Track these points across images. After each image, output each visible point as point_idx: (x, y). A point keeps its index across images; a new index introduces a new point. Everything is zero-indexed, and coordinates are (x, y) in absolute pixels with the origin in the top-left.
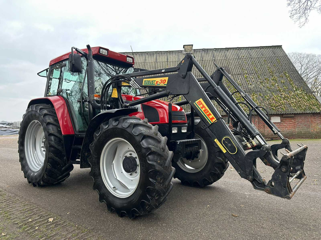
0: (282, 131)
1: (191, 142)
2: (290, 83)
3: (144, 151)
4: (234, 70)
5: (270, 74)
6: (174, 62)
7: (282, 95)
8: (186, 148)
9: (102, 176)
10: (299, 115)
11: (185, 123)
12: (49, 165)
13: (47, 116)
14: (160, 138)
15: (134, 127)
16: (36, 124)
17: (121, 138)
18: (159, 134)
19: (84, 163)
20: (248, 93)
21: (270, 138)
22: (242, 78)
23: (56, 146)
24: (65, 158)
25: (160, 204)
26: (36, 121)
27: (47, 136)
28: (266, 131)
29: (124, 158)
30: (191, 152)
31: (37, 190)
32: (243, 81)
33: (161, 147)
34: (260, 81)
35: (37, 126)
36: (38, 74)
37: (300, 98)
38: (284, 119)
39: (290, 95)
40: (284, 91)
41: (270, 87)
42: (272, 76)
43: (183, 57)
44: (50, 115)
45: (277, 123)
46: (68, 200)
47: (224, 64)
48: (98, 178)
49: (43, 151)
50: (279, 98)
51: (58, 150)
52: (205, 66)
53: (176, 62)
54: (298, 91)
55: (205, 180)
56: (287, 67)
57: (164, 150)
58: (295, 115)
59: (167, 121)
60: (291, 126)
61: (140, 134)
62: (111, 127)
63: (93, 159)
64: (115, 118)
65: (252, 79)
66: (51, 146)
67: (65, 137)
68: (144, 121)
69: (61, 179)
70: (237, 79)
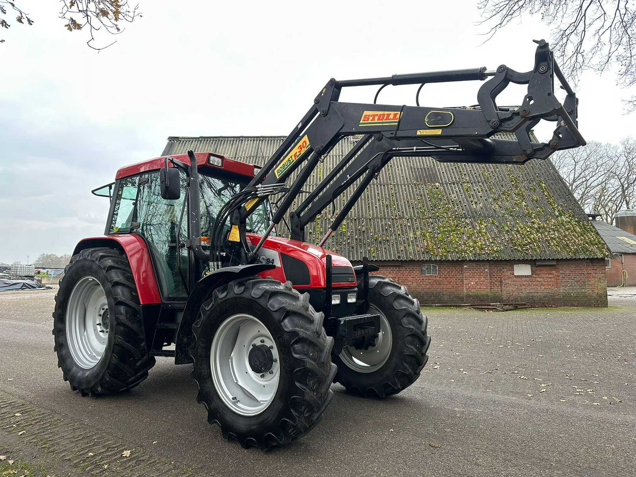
0: (534, 293)
1: (362, 321)
2: (548, 201)
3: (286, 337)
4: (445, 174)
5: (513, 183)
6: (333, 156)
7: (533, 223)
8: (355, 330)
9: (214, 379)
10: (565, 262)
11: (354, 287)
12: (116, 358)
13: (113, 270)
14: (312, 315)
15: (272, 296)
16: (89, 283)
17: (249, 314)
18: (311, 308)
19: (181, 355)
20: (470, 218)
21: (512, 304)
22: (460, 191)
23: (129, 324)
24: (142, 345)
25: (312, 424)
26: (91, 278)
27: (114, 305)
28: (505, 292)
29: (251, 347)
30: (364, 337)
31: (90, 404)
32: (461, 196)
33: (315, 330)
34: (493, 197)
35: (91, 286)
36: (93, 192)
37: (568, 229)
38: (538, 268)
39: (548, 224)
40: (538, 216)
41: (513, 208)
42: (516, 187)
43: (350, 148)
44: (118, 268)
45: (525, 276)
46: (150, 421)
47: (426, 163)
48: (206, 383)
49: (100, 331)
50: (528, 229)
51: (132, 330)
52: (391, 166)
53: (336, 156)
54: (563, 216)
55: (387, 386)
56: (543, 171)
57: (318, 334)
58: (558, 263)
59: (322, 283)
60: (552, 283)
61: (281, 308)
62: (231, 295)
63: (199, 350)
64: (239, 280)
65: (479, 192)
66: (119, 323)
67: (146, 308)
68: (287, 286)
69: (133, 382)
70: (451, 191)
